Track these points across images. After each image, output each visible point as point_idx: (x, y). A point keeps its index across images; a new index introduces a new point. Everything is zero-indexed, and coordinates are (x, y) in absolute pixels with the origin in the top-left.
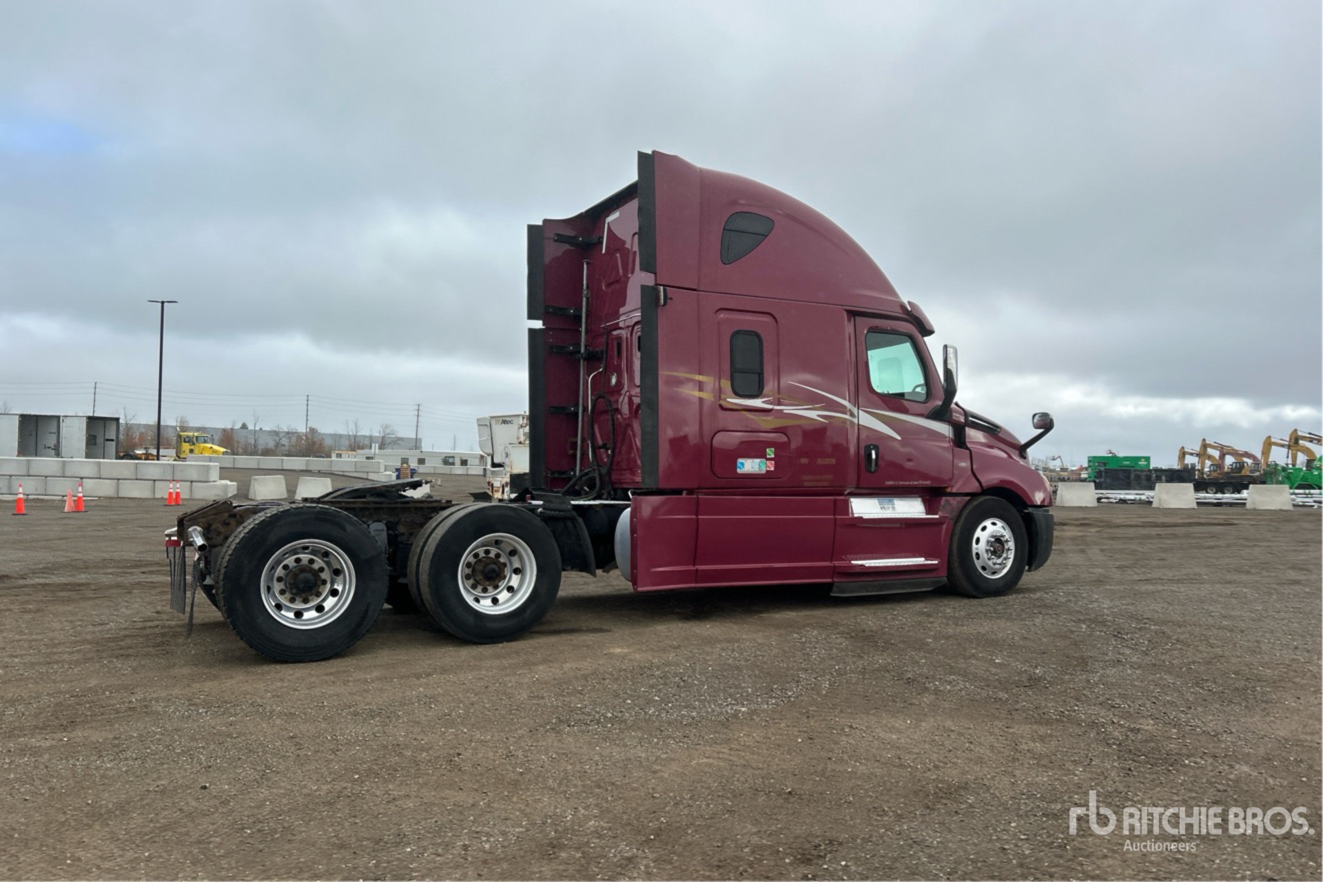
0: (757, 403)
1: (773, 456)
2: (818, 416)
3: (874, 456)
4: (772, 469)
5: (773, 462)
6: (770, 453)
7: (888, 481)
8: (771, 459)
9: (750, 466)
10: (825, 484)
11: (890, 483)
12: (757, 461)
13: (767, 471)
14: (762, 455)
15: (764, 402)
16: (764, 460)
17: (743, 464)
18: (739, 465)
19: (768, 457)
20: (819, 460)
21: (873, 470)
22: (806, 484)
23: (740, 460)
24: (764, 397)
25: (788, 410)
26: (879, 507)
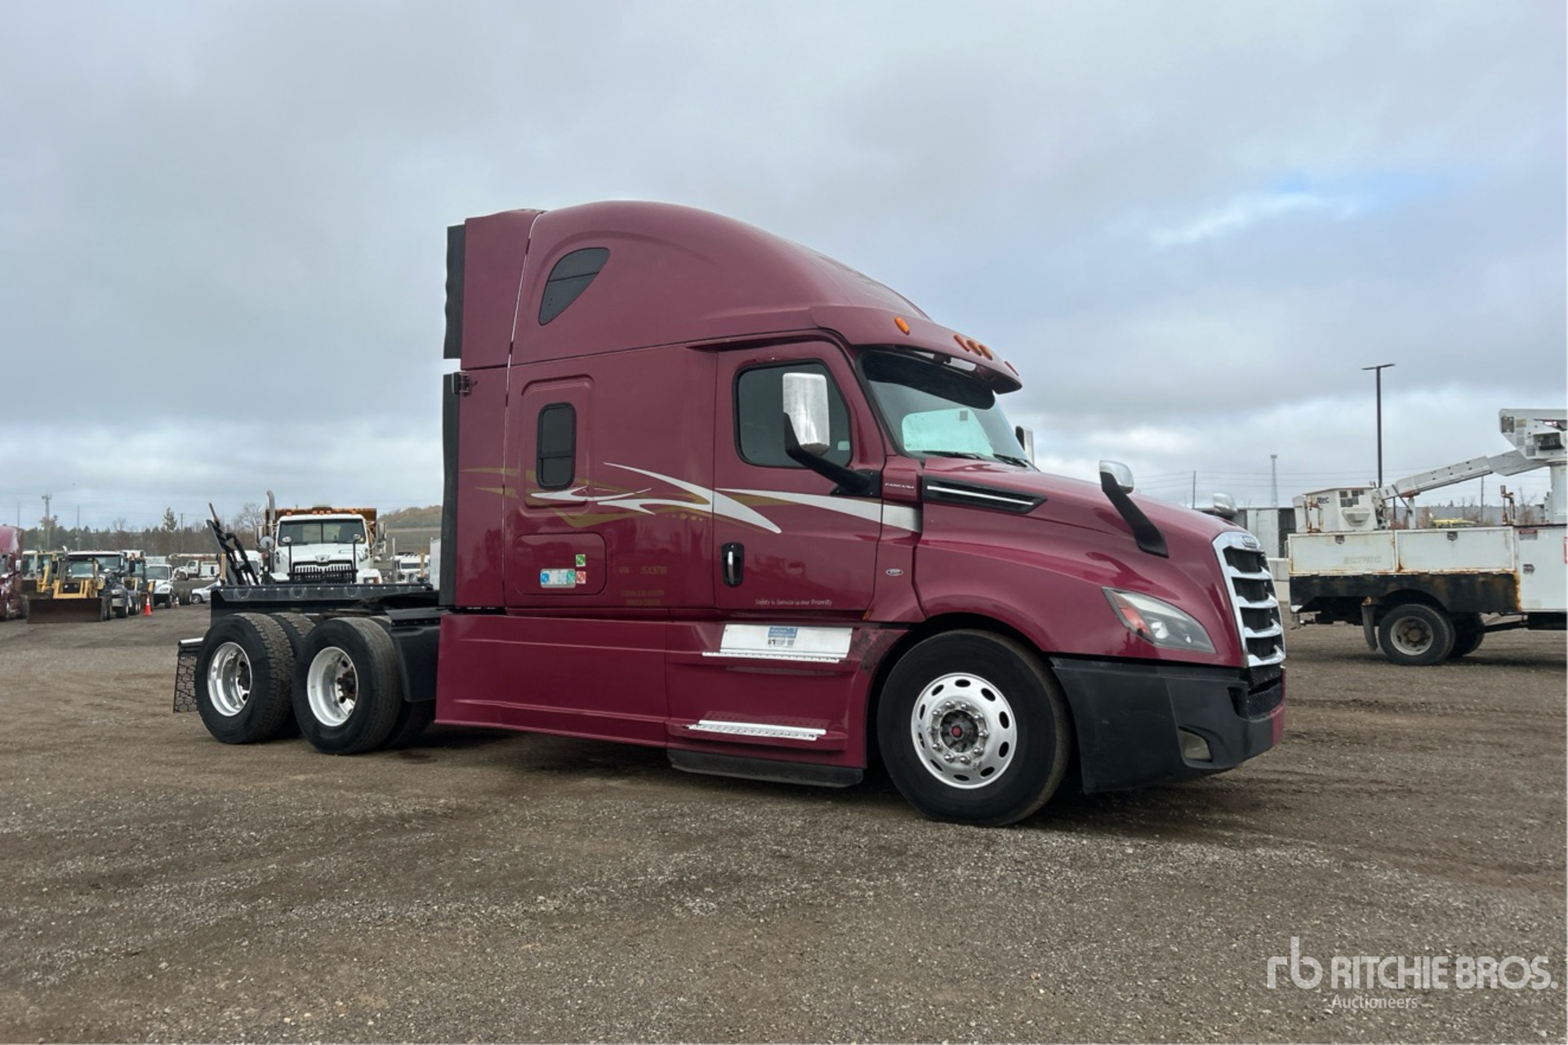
0: (566, 495)
1: (584, 565)
2: (642, 506)
3: (730, 561)
4: (584, 582)
5: (584, 573)
6: (581, 561)
7: (760, 599)
8: (581, 569)
9: (556, 578)
10: (657, 603)
11: (763, 602)
12: (565, 571)
13: (577, 585)
14: (569, 563)
15: (574, 494)
16: (573, 570)
17: (547, 576)
18: (542, 577)
19: (578, 566)
20: (644, 568)
21: (732, 582)
22: (630, 602)
23: (545, 571)
24: (575, 487)
25: (604, 501)
26: (767, 639)
